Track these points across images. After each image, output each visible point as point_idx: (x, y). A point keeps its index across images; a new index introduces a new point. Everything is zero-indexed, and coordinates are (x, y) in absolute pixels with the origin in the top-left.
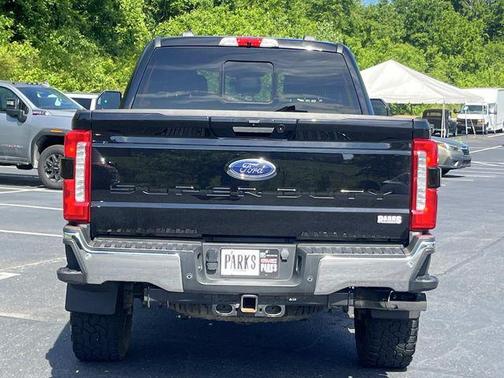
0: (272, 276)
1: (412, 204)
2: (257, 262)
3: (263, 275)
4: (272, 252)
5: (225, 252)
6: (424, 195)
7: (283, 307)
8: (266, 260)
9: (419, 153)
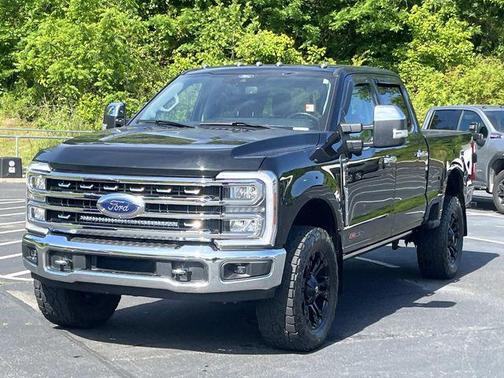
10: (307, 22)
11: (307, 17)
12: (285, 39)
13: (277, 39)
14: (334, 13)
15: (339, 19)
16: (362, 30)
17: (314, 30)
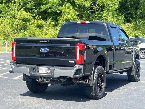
0: (49, 73)
1: (76, 58)
2: (46, 70)
3: (47, 73)
4: (49, 68)
5: (40, 68)
6: (79, 56)
7: (49, 80)
8: (48, 70)
9: (77, 47)
10: (34, 9)
11: (34, 7)
12: (29, 13)
13: (27, 14)
14: (41, 6)
15: (43, 8)
16: (49, 11)
17: (36, 11)
